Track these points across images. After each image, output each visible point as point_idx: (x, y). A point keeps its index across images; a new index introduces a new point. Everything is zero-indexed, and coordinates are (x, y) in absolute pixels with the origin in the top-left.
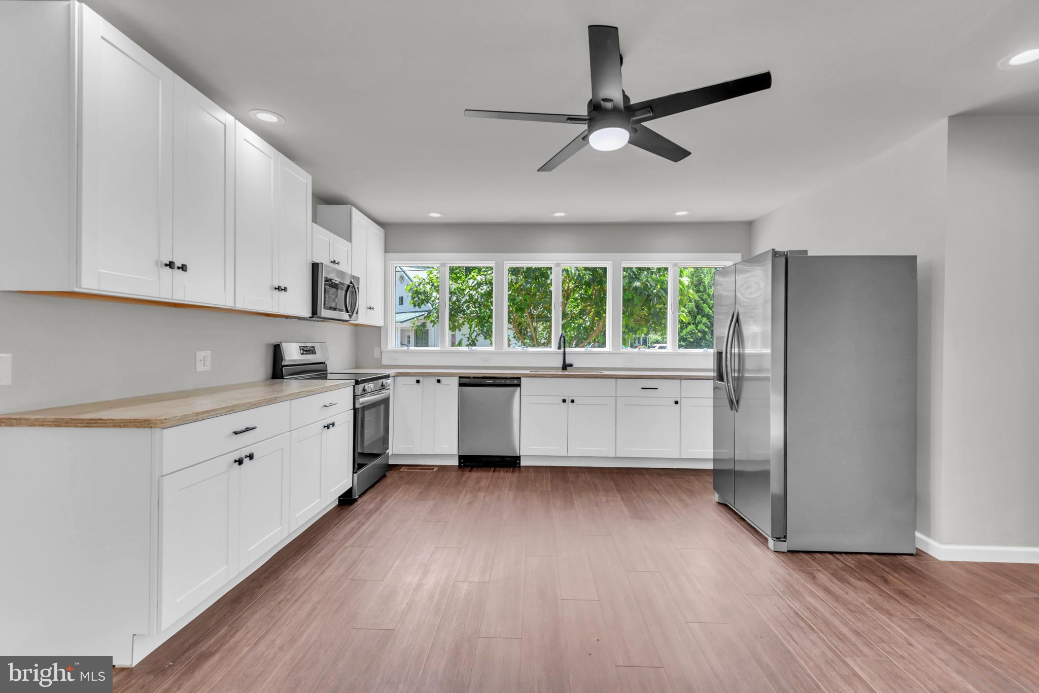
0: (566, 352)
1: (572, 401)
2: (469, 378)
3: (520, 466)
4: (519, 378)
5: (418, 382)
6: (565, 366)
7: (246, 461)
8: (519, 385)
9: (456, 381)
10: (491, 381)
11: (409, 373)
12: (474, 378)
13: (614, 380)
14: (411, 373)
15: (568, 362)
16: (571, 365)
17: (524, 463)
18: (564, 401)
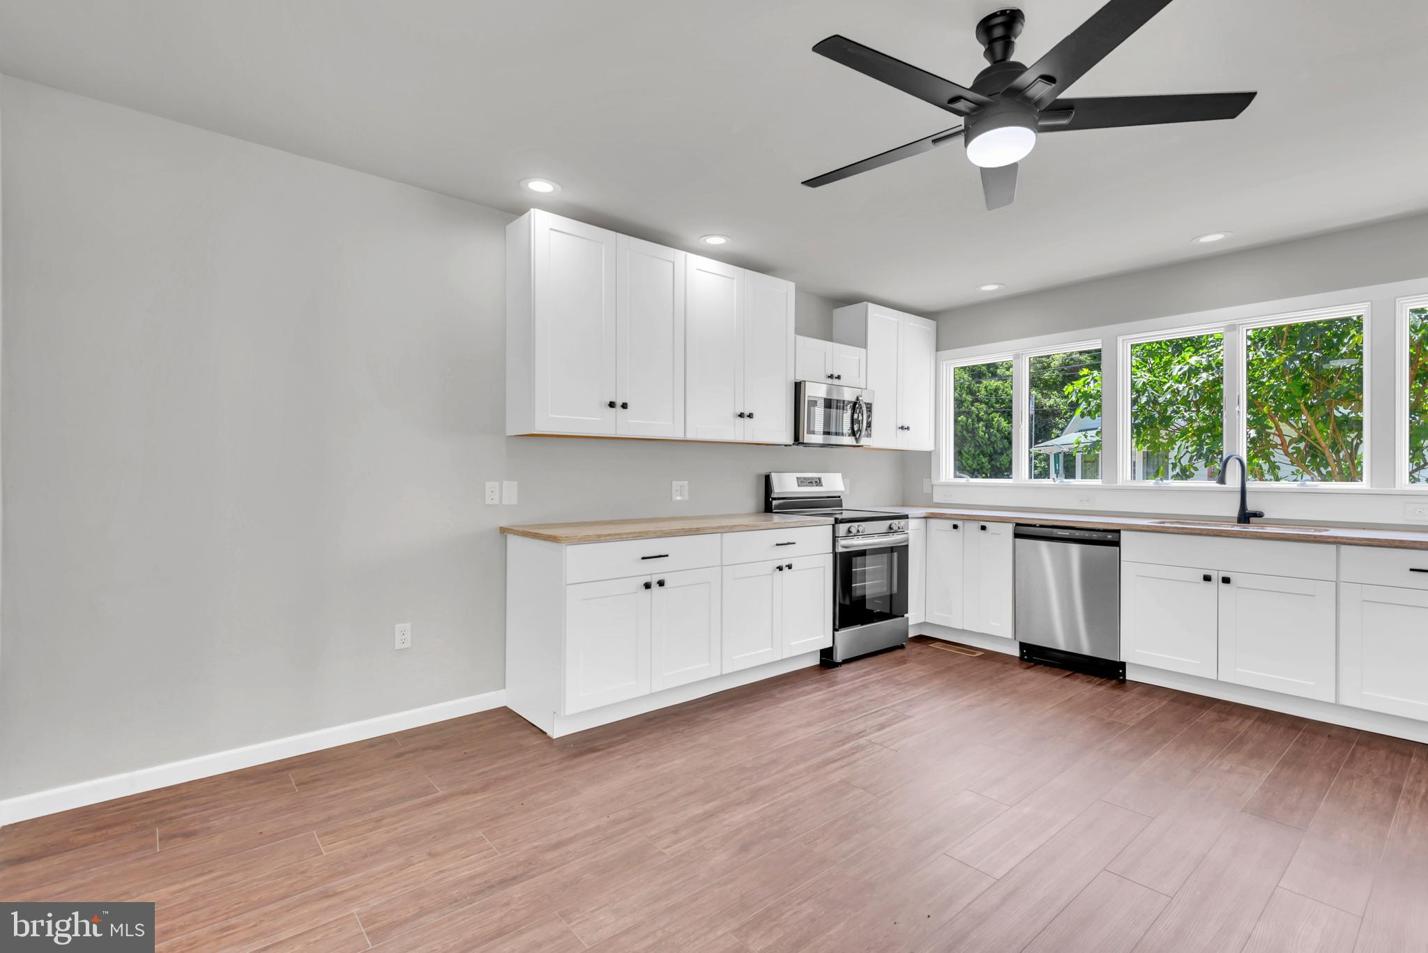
0: (1247, 490)
1: (1226, 580)
2: (1035, 526)
3: (1124, 680)
4: (1118, 531)
5: (955, 527)
6: (1245, 516)
7: (655, 587)
8: (1117, 543)
9: (1010, 528)
10: (1066, 533)
11: (944, 514)
12: (1041, 526)
13: (1333, 547)
14: (948, 514)
15: (1251, 506)
16: (1258, 515)
17: (1130, 676)
18: (1207, 578)
